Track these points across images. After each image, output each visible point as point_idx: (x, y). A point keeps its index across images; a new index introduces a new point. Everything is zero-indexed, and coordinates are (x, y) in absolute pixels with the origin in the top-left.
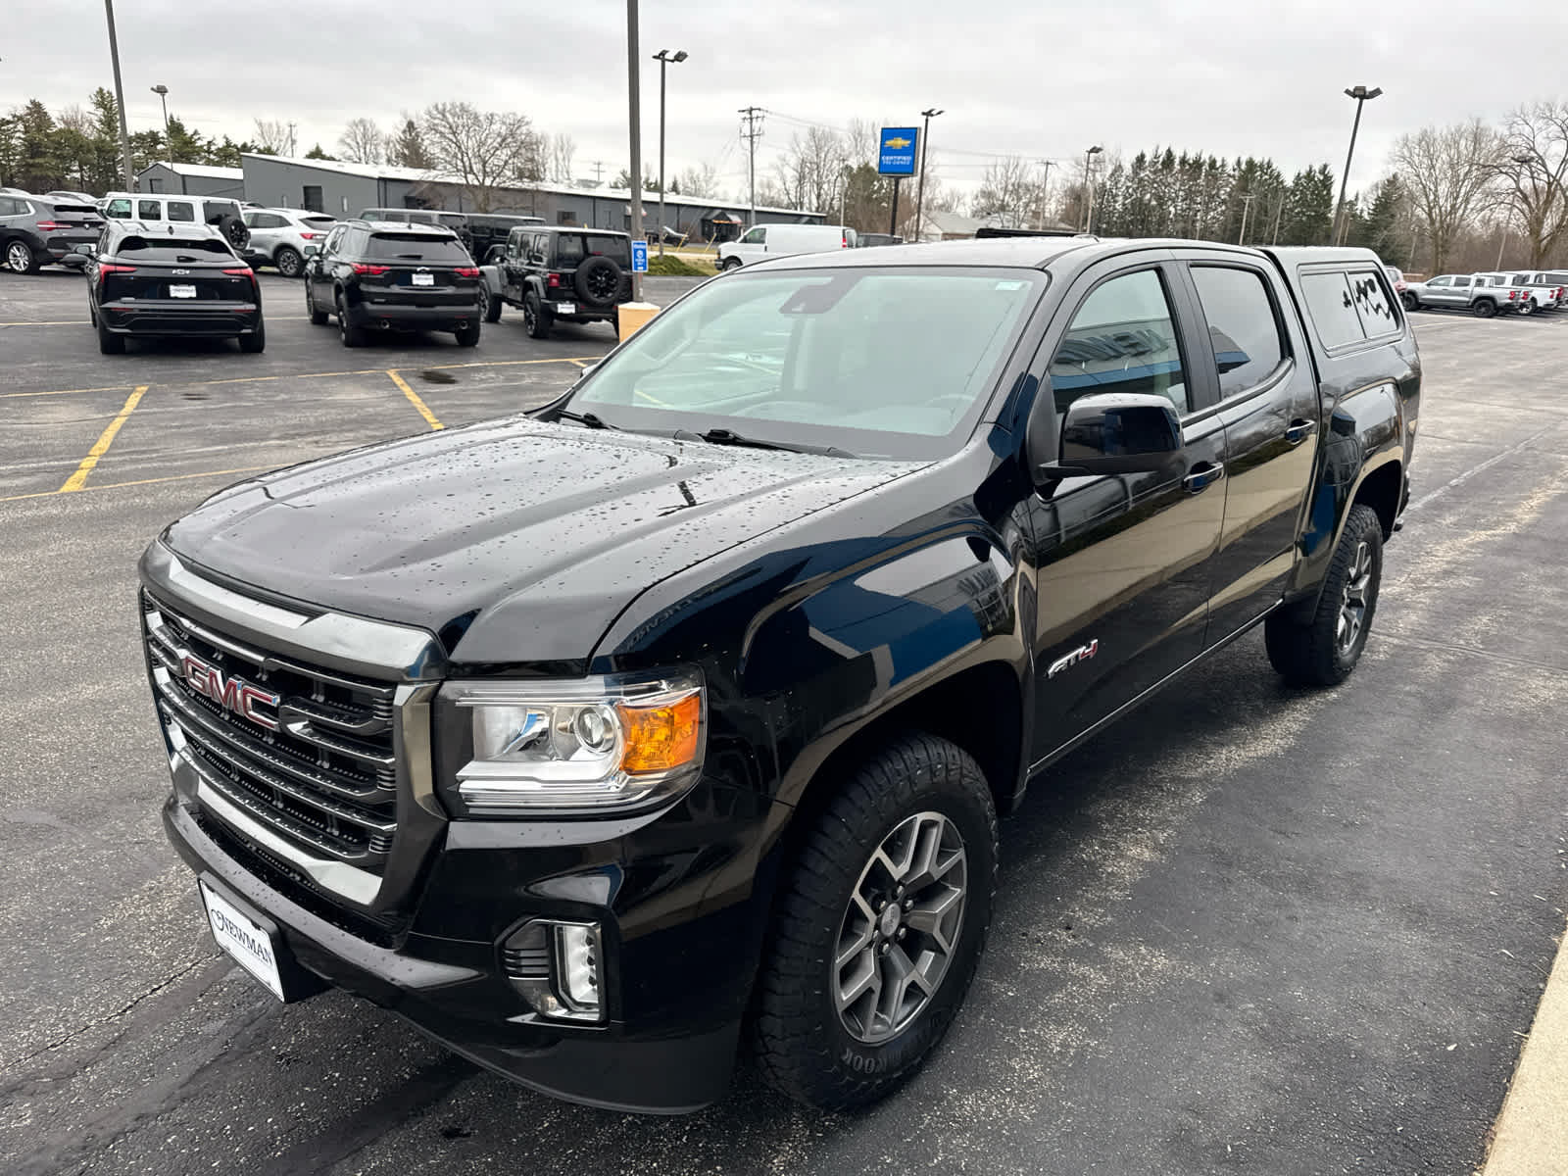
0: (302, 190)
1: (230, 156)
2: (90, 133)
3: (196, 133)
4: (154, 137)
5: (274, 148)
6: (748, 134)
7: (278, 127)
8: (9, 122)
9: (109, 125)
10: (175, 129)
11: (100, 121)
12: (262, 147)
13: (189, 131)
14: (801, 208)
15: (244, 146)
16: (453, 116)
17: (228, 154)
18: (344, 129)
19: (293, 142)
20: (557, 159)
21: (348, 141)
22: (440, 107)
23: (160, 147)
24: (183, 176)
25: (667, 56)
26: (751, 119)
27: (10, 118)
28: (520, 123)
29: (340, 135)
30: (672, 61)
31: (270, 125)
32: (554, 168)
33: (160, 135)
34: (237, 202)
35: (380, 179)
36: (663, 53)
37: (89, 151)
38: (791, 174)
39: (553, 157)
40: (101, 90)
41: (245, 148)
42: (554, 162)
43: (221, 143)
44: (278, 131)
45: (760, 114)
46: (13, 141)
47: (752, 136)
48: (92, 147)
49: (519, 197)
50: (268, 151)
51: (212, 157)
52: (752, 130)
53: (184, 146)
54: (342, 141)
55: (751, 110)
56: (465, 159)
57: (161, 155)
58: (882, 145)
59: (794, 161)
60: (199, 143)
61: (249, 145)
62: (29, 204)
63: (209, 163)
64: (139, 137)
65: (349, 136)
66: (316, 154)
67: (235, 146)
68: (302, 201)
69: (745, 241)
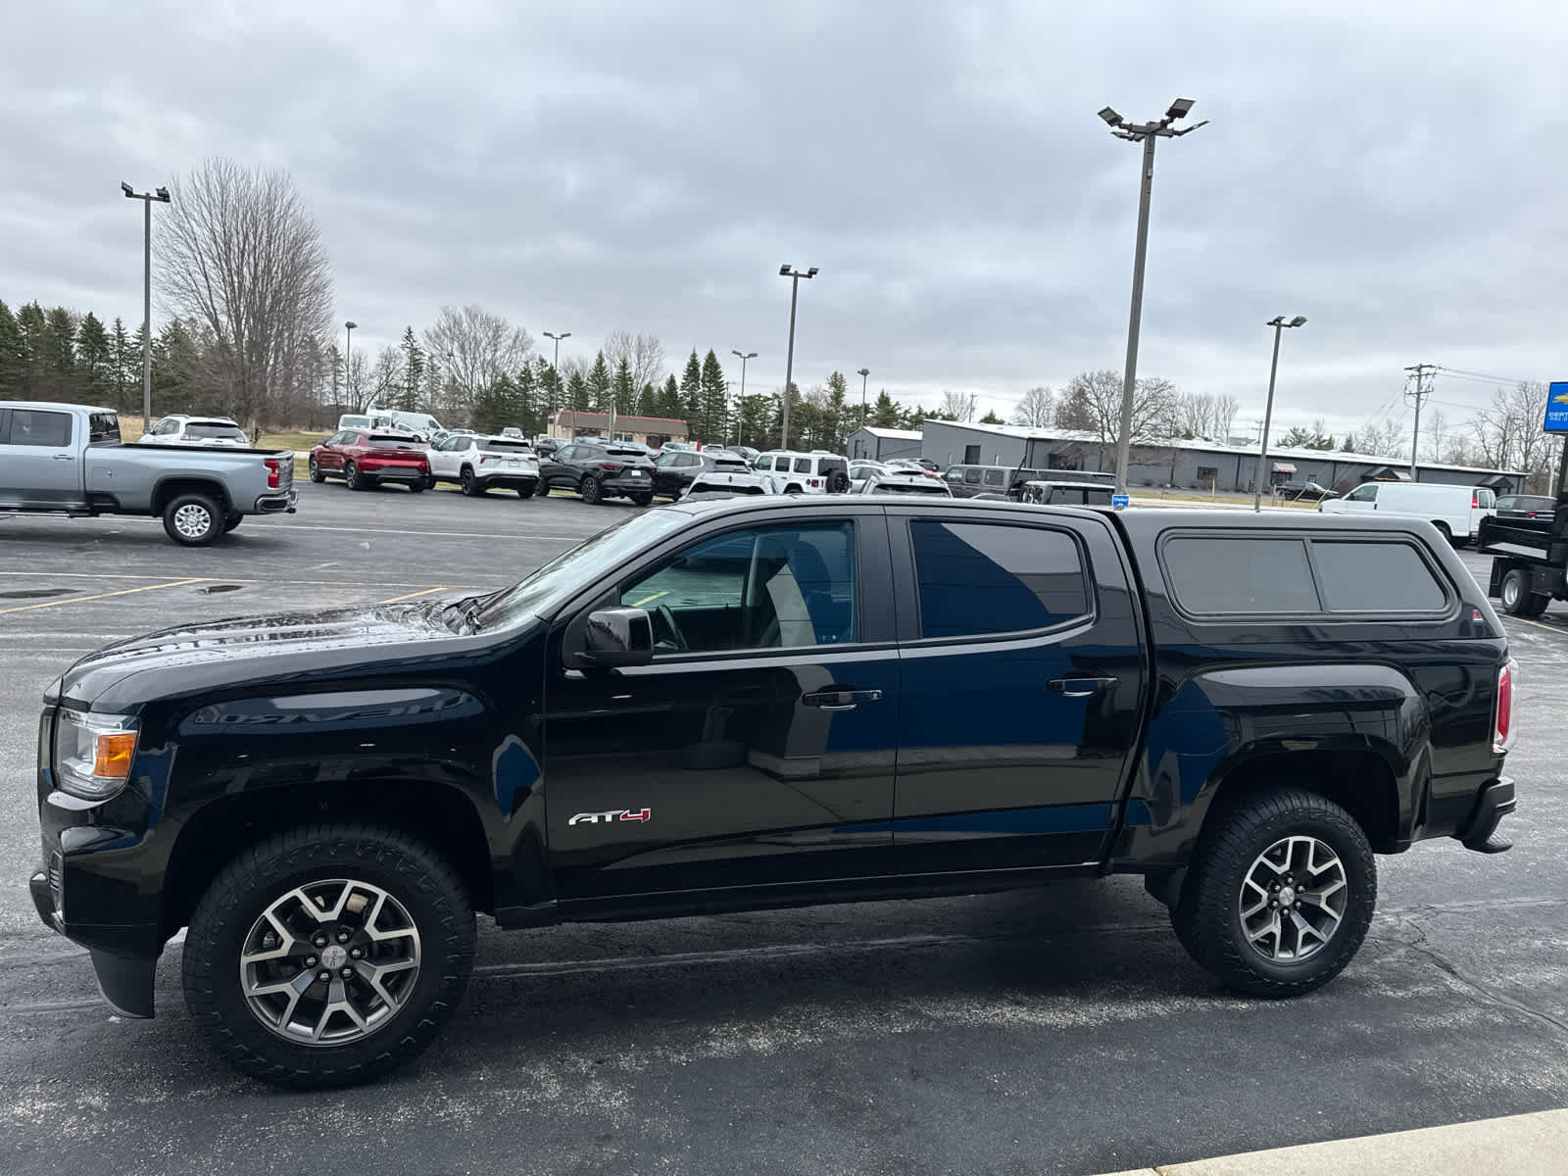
0: (965, 449)
1: (921, 422)
2: (823, 406)
3: (897, 404)
4: (866, 408)
5: (956, 415)
6: (1415, 390)
7: (962, 396)
8: (769, 399)
9: (836, 398)
10: (884, 401)
11: (831, 397)
12: (946, 414)
13: (893, 402)
14: (1503, 467)
15: (933, 413)
16: (1099, 384)
17: (917, 422)
18: (1023, 396)
19: (973, 409)
20: (1217, 420)
21: (1024, 406)
22: (1088, 376)
23: (869, 415)
24: (879, 438)
25: (1283, 322)
26: (1420, 376)
27: (770, 396)
28: (1162, 386)
29: (1016, 404)
30: (1290, 326)
31: (957, 396)
32: (1213, 426)
33: (871, 406)
34: (846, 459)
35: (1030, 439)
36: (1278, 320)
37: (818, 419)
38: (1491, 431)
39: (1213, 418)
40: (836, 373)
41: (933, 415)
42: (1214, 422)
43: (914, 411)
44: (962, 401)
45: (1432, 371)
46: (770, 413)
47: (1419, 394)
48: (821, 416)
49: (1150, 454)
50: (951, 418)
51: (906, 422)
52: (1420, 387)
53: (887, 414)
54: (1020, 408)
55: (1419, 369)
56: (1105, 421)
57: (868, 422)
58: (1550, 399)
59: (1496, 417)
60: (898, 412)
61: (937, 412)
62: (701, 459)
63: (904, 427)
64: (856, 408)
65: (1025, 403)
66: (990, 419)
67: (926, 414)
68: (963, 458)
69: (1352, 498)
